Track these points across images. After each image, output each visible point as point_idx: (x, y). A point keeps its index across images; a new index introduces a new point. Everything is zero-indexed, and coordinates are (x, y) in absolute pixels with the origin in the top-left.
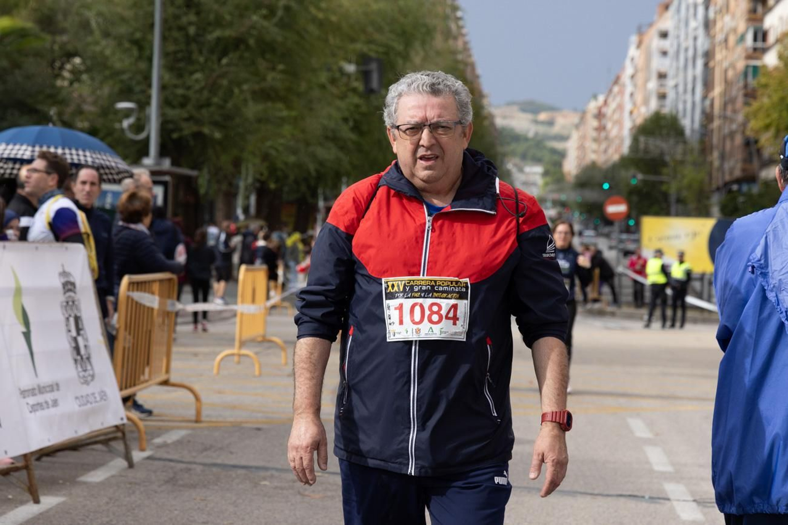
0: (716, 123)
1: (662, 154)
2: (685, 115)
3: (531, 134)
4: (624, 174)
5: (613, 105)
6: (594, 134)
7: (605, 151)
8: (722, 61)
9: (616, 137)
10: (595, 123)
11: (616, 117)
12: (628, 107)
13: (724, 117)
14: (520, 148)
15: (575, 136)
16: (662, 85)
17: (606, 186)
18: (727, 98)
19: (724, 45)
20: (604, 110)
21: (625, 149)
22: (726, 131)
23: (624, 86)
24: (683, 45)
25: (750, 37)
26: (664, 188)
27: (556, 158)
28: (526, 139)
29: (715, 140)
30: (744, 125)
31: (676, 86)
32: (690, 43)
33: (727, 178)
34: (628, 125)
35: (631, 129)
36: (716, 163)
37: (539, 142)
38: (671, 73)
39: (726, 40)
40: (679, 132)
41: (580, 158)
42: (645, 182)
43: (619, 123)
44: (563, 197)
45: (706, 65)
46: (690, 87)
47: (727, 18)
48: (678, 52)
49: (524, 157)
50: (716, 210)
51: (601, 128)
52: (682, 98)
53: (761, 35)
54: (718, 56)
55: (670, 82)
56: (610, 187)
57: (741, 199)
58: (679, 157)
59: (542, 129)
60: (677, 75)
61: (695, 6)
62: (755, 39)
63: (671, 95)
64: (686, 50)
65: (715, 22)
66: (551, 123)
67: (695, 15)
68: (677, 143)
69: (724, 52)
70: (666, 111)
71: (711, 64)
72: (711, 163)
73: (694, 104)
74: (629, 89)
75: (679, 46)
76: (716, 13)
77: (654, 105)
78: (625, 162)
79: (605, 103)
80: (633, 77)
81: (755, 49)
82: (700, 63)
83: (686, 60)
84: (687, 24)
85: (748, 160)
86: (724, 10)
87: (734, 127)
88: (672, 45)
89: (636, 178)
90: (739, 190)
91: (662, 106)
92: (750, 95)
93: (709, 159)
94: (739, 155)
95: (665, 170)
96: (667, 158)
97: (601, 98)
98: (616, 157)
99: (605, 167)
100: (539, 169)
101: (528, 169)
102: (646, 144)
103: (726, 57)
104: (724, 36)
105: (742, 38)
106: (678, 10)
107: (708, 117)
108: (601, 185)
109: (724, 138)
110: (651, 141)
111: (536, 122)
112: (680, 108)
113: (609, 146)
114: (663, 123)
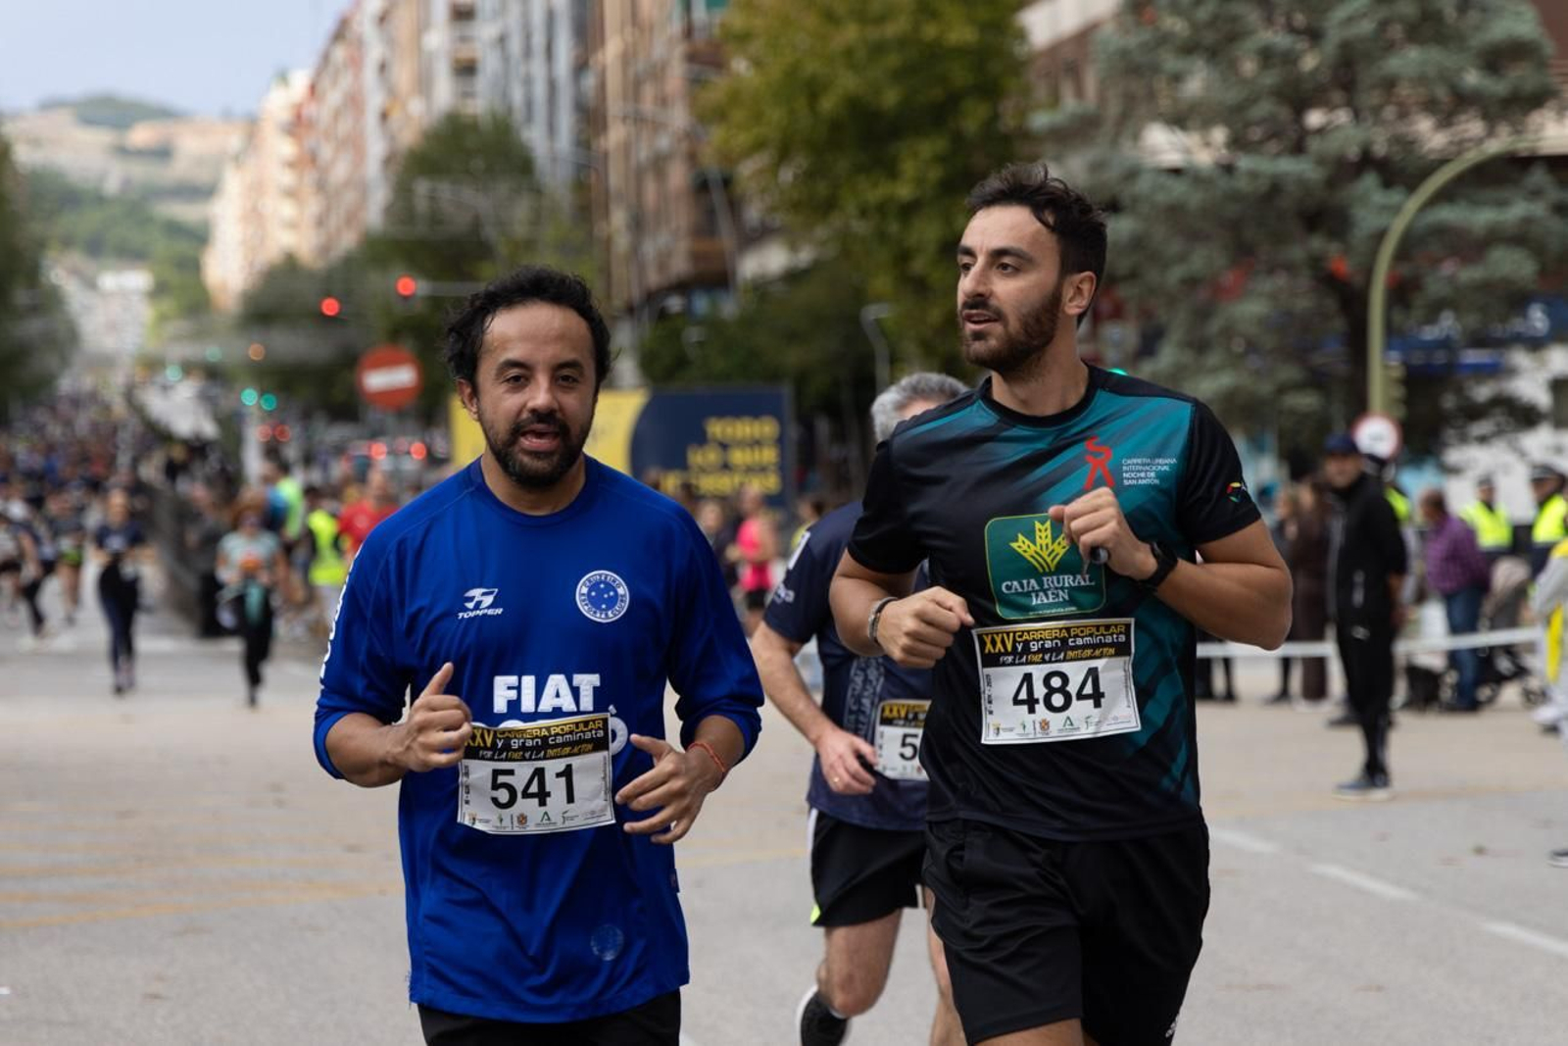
0: (616, 135)
1: (477, 224)
2: (529, 117)
3: (112, 186)
5: (333, 98)
6: (288, 178)
7: (320, 222)
9: (347, 184)
11: (344, 126)
12: (375, 101)
13: (638, 119)
14: (85, 222)
15: (233, 185)
16: (464, 39)
18: (640, 66)
20: (311, 112)
21: (374, 212)
22: (643, 153)
23: (360, 44)
27: (183, 247)
28: (99, 199)
29: (615, 178)
30: (691, 136)
31: (502, 40)
33: (653, 279)
34: (376, 149)
35: (388, 161)
36: (622, 242)
37: (136, 206)
38: (486, 4)
40: (519, 163)
41: (250, 246)
42: (435, 302)
43: (354, 144)
44: (212, 352)
46: (539, 40)
49: (95, 248)
50: (626, 367)
51: (308, 160)
52: (519, 70)
55: (485, 30)
57: (693, 335)
58: (520, 229)
59: (142, 172)
60: (501, 10)
63: (490, 64)
66: (163, 153)
68: (515, 192)
70: (479, 106)
72: (608, 243)
73: (552, 86)
74: (375, 52)
77: (444, 92)
78: (379, 252)
79: (314, 93)
80: (383, 19)
85: (705, 227)
87: (664, 142)
90: (687, 312)
91: (467, 95)
92: (705, 58)
93: (600, 229)
94: (682, 216)
96: (490, 232)
97: (300, 81)
98: (348, 241)
100: (137, 280)
101: (109, 281)
102: (432, 198)
107: (591, 118)
109: (639, 175)
110: (445, 190)
111: (123, 152)
112: (517, 96)
113: (328, 209)
114: (470, 140)
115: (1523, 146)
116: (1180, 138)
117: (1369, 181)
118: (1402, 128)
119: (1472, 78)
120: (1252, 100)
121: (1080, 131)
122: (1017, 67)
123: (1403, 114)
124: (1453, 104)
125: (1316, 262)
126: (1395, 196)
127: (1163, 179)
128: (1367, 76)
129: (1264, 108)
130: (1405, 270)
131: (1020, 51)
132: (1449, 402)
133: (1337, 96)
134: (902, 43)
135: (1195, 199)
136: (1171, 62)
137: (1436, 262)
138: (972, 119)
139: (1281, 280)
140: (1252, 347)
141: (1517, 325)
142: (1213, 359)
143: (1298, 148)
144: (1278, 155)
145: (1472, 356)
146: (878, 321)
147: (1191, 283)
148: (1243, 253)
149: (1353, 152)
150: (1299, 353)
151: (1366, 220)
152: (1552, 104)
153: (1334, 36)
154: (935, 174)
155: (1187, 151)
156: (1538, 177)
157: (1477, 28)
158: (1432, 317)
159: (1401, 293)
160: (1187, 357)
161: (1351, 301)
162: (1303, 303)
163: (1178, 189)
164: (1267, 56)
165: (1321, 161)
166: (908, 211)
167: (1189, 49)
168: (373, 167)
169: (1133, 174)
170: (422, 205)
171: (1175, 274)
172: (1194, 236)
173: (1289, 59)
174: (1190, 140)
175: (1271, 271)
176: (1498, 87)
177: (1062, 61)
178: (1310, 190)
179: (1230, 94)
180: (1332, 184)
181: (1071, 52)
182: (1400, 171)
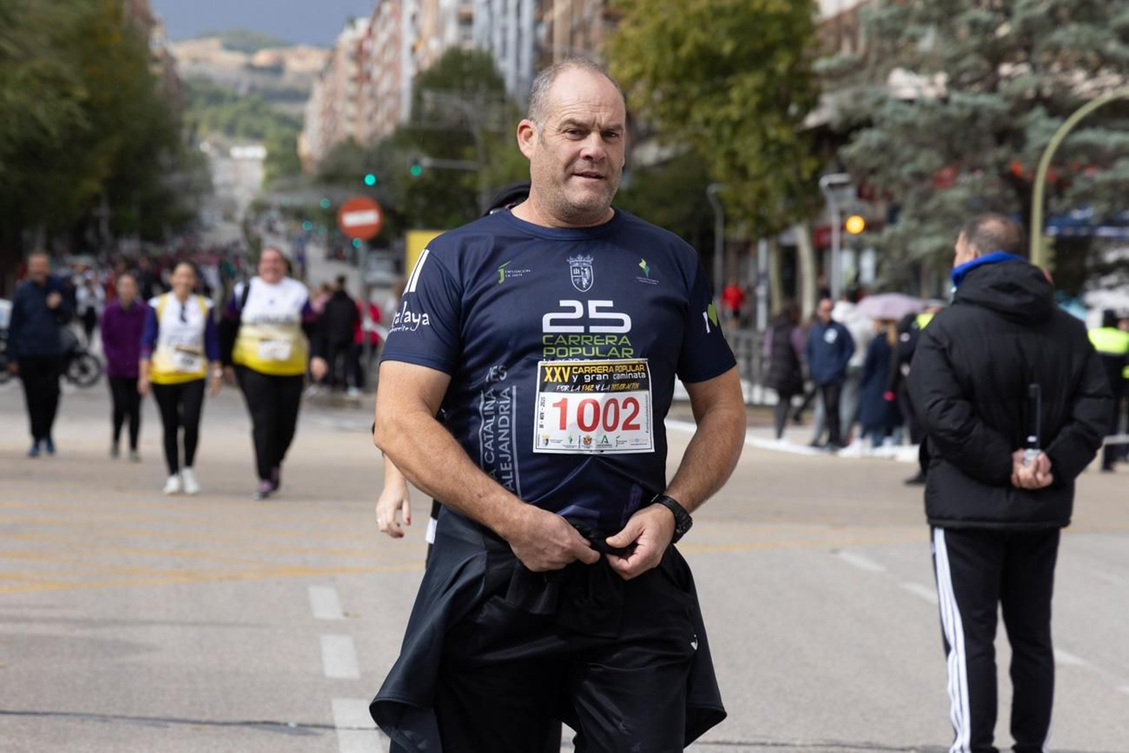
1: (465, 122)
2: (504, 54)
3: (242, 91)
4: (399, 158)
5: (383, 37)
6: (351, 89)
7: (370, 118)
9: (389, 93)
10: (352, 69)
11: (388, 57)
12: (408, 39)
14: (224, 113)
15: (319, 91)
16: (466, 1)
17: (370, 180)
18: (575, 22)
20: (368, 45)
21: (404, 114)
26: (466, 181)
27: (287, 130)
28: (235, 99)
31: (489, 4)
34: (408, 71)
35: (414, 79)
37: (256, 102)
40: (496, 83)
41: (327, 132)
42: (437, 172)
43: (393, 67)
46: (512, 3)
49: (230, 130)
51: (364, 78)
52: (499, 22)
56: (377, 182)
58: (493, 126)
59: (261, 81)
66: (277, 69)
68: (488, 102)
70: (470, 46)
73: (519, 32)
74: (409, 8)
77: (451, 34)
78: (403, 137)
79: (370, 33)
89: (421, 165)
91: (465, 37)
92: (614, 17)
95: (469, 151)
96: (474, 128)
97: (362, 25)
98: (389, 129)
99: (369, 145)
100: (258, 152)
101: (237, 152)
102: (436, 104)
107: (543, 55)
108: (362, 178)
110: (444, 98)
111: (251, 68)
112: (497, 40)
113: (376, 110)
114: (466, 67)
116: (915, 79)
117: (1039, 112)
118: (1064, 78)
119: (1113, 47)
121: (852, 72)
122: (811, 29)
123: (1065, 69)
124: (1098, 63)
125: (999, 165)
126: (1054, 123)
127: (906, 108)
128: (1042, 42)
129: (970, 61)
130: (1060, 172)
131: (816, 19)
132: (1089, 262)
133: (1021, 55)
135: (923, 120)
136: (911, 29)
137: (1082, 168)
138: (782, 65)
139: (978, 176)
140: (956, 219)
143: (993, 89)
144: (979, 93)
145: (1104, 232)
146: (716, 194)
147: (919, 176)
148: (954, 157)
149: (1030, 94)
151: (1035, 137)
153: (1019, 15)
154: (754, 100)
155: (918, 88)
157: (1118, 12)
159: (1055, 187)
160: (914, 224)
161: (1023, 188)
162: (992, 191)
163: (912, 113)
164: (975, 26)
165: (1007, 98)
167: (924, 20)
169: (881, 102)
170: (429, 107)
171: (907, 170)
172: (922, 146)
173: (990, 28)
174: (921, 80)
175: (973, 170)
177: (844, 26)
178: (997, 117)
179: (949, 51)
180: (1014, 113)
181: (848, 20)
182: (1058, 106)
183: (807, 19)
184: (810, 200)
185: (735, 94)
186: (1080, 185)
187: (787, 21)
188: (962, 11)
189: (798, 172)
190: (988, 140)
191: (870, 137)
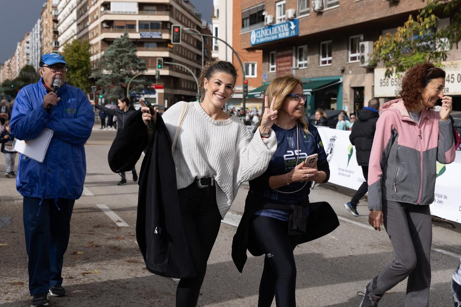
1: (29, 77)
2: (35, 65)
4: (17, 82)
5: (13, 63)
6: (8, 71)
8: (46, 50)
9: (14, 72)
11: (14, 66)
12: (18, 63)
16: (28, 57)
17: (12, 86)
19: (46, 46)
20: (10, 64)
21: (17, 75)
23: (16, 57)
24: (34, 46)
25: (54, 44)
31: (32, 57)
32: (36, 45)
34: (18, 68)
35: (19, 70)
38: (30, 53)
39: (47, 45)
40: (34, 70)
41: (3, 78)
43: (15, 68)
45: (41, 51)
46: (36, 57)
47: (47, 38)
48: (32, 48)
51: (10, 69)
52: (34, 60)
53: (57, 43)
54: (45, 49)
55: (30, 56)
60: (32, 54)
61: (37, 34)
62: (55, 44)
63: (31, 60)
64: (35, 47)
65: (43, 39)
67: (37, 37)
68: (33, 73)
69: (46, 48)
70: (30, 64)
71: (43, 51)
74: (18, 58)
75: (33, 46)
76: (43, 36)
77: (26, 62)
78: (18, 79)
80: (19, 54)
81: (55, 47)
82: (39, 51)
83: (35, 50)
84: (35, 39)
86: (46, 36)
88: (30, 46)
89: (22, 84)
91: (28, 63)
96: (31, 78)
97: (9, 61)
98: (15, 78)
99: (12, 80)
102: (24, 74)
103: (47, 49)
104: (46, 43)
105: (52, 44)
106: (32, 36)
110: (26, 73)
112: (34, 63)
113: (12, 74)
114: (29, 68)
115: (143, 74)
116: (107, 71)
117: (127, 77)
118: (130, 71)
119: (138, 67)
120: (114, 68)
121: (96, 70)
122: (89, 63)
124: (135, 69)
125: (121, 85)
126: (130, 78)
127: (105, 76)
128: (127, 66)
129: (116, 68)
130: (131, 86)
131: (90, 61)
132: (134, 100)
133: (124, 68)
134: (77, 60)
135: (109, 78)
136: (106, 63)
137: (134, 85)
138: (85, 68)
139: (116, 87)
140: (114, 93)
141: (142, 92)
142: (110, 95)
143: (120, 73)
144: (117, 74)
145: (137, 95)
147: (108, 86)
148: (113, 83)
149: (125, 74)
150: (119, 94)
151: (127, 81)
152: (146, 70)
153: (124, 62)
154: (80, 74)
156: (144, 77)
157: (139, 61)
158: (133, 91)
159: (130, 89)
160: (108, 94)
161: (125, 89)
162: (120, 89)
163: (107, 77)
164: (117, 63)
165: (122, 75)
166: (78, 78)
167: (109, 62)
168: (17, 70)
169: (102, 75)
170: (23, 74)
171: (106, 86)
172: (109, 82)
173: (119, 64)
174: (109, 72)
175: (117, 85)
176: (141, 68)
177: (94, 62)
178: (121, 77)
179: (112, 67)
180: (123, 77)
181: (95, 62)
182: (130, 76)
183: (88, 61)
184: (89, 90)
185: (77, 73)
186: (134, 88)
187: (85, 62)
188: (115, 61)
189: (88, 86)
190: (119, 81)
191: (100, 81)
